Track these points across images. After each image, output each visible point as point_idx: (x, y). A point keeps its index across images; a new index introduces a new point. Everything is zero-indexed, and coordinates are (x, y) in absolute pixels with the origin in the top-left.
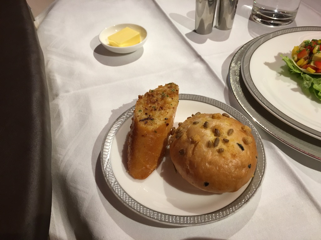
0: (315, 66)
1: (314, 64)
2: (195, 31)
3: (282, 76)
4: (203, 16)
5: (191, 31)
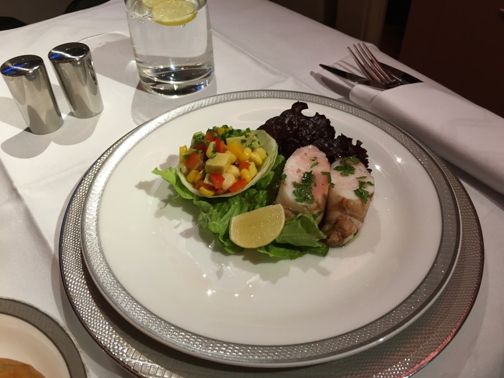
0: (211, 184)
1: (210, 180)
2: (28, 130)
3: (169, 206)
4: (29, 102)
5: (21, 130)
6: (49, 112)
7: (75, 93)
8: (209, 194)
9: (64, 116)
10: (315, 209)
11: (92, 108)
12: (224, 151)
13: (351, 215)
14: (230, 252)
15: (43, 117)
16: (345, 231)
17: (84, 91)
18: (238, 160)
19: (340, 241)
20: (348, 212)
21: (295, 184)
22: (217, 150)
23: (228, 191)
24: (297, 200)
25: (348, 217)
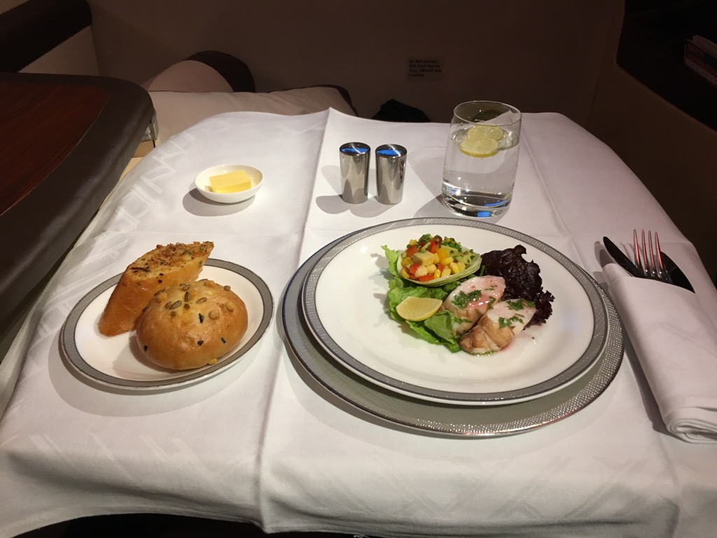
0: (410, 269)
1: (411, 266)
2: (341, 196)
3: (382, 276)
4: (349, 177)
5: (336, 194)
6: (359, 190)
7: (383, 183)
8: (406, 276)
9: (370, 196)
10: (464, 316)
11: (391, 198)
12: (434, 252)
13: (485, 332)
14: (393, 317)
15: (353, 191)
16: (476, 341)
17: (390, 185)
18: (440, 263)
19: (470, 348)
20: (484, 328)
21: (462, 293)
22: (429, 249)
23: (418, 279)
24: (453, 302)
25: (483, 332)
